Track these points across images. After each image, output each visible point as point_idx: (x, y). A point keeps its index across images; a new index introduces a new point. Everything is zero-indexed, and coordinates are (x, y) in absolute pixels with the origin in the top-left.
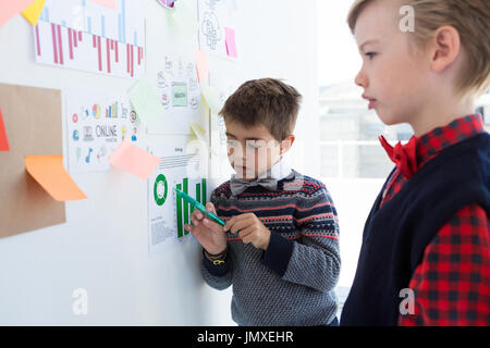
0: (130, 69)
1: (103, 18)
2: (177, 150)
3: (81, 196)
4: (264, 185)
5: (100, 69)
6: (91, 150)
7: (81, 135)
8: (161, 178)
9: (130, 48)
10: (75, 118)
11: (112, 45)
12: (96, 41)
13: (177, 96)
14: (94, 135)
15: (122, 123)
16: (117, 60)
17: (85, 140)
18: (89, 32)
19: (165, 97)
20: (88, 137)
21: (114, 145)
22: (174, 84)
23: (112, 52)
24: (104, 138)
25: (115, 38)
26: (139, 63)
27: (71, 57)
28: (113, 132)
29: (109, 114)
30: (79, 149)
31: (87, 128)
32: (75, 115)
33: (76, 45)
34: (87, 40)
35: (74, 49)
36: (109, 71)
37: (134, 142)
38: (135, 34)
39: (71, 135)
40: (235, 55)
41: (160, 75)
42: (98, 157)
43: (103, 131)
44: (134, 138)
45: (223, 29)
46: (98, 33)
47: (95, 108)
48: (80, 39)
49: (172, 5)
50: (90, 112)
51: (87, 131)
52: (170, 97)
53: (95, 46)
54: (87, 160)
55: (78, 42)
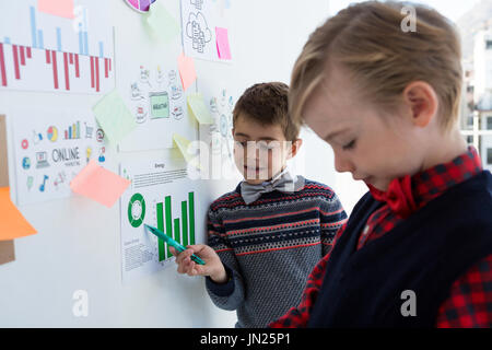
0: (95, 83)
1: (58, 30)
2: (157, 166)
3: (30, 230)
4: (280, 189)
5: (56, 86)
6: (46, 177)
7: (33, 161)
8: (138, 197)
9: (94, 61)
10: (25, 144)
11: (71, 58)
12: (50, 57)
13: (156, 107)
14: (50, 161)
15: (86, 144)
16: (78, 75)
17: (38, 167)
18: (41, 48)
19: (140, 110)
20: (42, 163)
21: (75, 169)
22: (153, 95)
23: (72, 68)
24: (62, 163)
25: (75, 51)
26: (107, 76)
27: (18, 77)
28: (74, 155)
29: (69, 135)
30: (30, 179)
31: (41, 154)
32: (25, 141)
33: (23, 63)
34: (38, 55)
35: (21, 67)
36: (68, 88)
37: (102, 163)
38: (101, 44)
39: (20, 163)
40: (229, 57)
41: (134, 87)
42: (56, 184)
43: (61, 155)
44: (102, 159)
45: (213, 31)
46: (52, 47)
47: (50, 130)
48: (29, 56)
49: (147, 9)
50: (45, 135)
51: (41, 156)
52: (147, 109)
53: (48, 61)
54: (42, 189)
55: (27, 60)
